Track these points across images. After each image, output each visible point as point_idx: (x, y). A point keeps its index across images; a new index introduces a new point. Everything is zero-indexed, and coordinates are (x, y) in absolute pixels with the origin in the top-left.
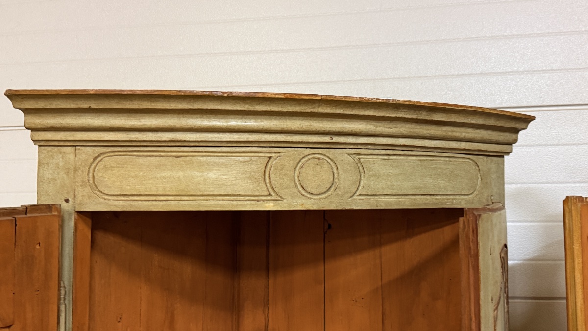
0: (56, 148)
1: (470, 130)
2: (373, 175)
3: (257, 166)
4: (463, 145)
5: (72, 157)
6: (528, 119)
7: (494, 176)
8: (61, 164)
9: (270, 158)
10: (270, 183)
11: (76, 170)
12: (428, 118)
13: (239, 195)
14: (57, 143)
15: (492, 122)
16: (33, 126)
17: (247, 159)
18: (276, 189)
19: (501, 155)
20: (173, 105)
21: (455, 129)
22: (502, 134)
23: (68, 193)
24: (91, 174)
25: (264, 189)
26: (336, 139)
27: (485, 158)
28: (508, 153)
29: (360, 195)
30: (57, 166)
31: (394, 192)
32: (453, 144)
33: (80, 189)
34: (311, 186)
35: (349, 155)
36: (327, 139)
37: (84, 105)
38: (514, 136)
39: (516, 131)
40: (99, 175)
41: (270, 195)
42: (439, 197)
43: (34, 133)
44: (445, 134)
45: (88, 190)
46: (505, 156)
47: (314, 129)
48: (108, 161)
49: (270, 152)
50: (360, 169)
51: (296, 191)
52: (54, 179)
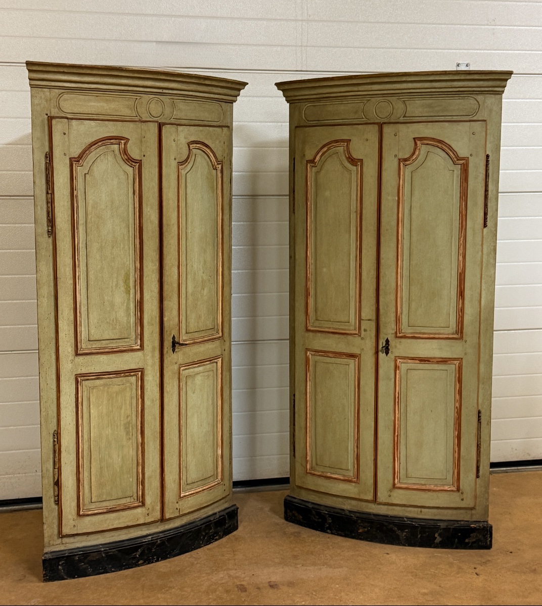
0: (40, 89)
1: (219, 89)
2: (179, 109)
3: (131, 103)
4: (216, 96)
5: (48, 94)
6: (245, 84)
7: (229, 113)
8: (43, 97)
9: (137, 99)
10: (137, 111)
11: (50, 100)
12: (203, 83)
13: (124, 116)
14: (41, 87)
15: (229, 85)
16: (33, 78)
17: (127, 99)
18: (139, 114)
19: (232, 102)
20: (101, 72)
21: (213, 88)
22: (233, 91)
23: (47, 111)
24: (57, 103)
25: (134, 113)
26: (165, 91)
27: (225, 103)
28: (235, 101)
29: (174, 119)
30: (41, 97)
31: (187, 118)
32: (212, 96)
33: (53, 109)
34: (153, 113)
35: (169, 99)
36: (160, 91)
37: (61, 70)
38: (238, 92)
39: (239, 90)
40: (62, 104)
41: (137, 116)
42: (205, 122)
43: (31, 81)
44: (209, 90)
45: (57, 110)
46: (234, 103)
47: (156, 86)
48: (66, 96)
49: (137, 96)
50: (173, 105)
51: (147, 115)
52: (40, 104)
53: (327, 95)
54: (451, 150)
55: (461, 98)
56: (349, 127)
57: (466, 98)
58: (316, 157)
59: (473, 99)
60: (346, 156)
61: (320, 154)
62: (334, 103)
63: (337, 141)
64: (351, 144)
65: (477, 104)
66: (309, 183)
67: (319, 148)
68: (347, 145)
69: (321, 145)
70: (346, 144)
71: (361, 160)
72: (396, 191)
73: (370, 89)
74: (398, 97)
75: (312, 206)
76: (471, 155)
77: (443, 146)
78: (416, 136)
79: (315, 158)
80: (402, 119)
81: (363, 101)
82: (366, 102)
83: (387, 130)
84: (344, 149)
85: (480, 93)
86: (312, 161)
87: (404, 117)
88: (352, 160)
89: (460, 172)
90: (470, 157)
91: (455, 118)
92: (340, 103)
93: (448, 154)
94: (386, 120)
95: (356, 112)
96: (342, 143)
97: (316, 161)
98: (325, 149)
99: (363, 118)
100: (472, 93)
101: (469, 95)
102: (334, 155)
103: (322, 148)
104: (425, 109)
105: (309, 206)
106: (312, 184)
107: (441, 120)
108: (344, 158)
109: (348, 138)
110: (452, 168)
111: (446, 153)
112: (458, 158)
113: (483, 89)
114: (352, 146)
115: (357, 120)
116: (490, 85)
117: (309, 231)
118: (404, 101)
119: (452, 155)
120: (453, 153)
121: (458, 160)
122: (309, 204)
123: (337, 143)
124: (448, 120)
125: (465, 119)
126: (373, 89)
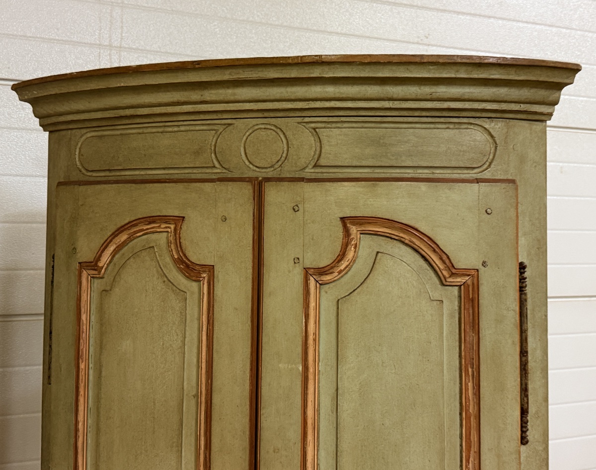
53: (128, 112)
54: (434, 251)
55: (451, 126)
56: (180, 186)
57: (465, 126)
58: (100, 256)
59: (479, 129)
60: (172, 256)
61: (112, 248)
62: (145, 131)
63: (151, 220)
64: (184, 227)
65: (491, 140)
66: (84, 317)
67: (110, 233)
68: (175, 229)
69: (112, 228)
70: (172, 226)
71: (211, 269)
72: (299, 350)
73: (232, 98)
74: (300, 120)
75: (91, 372)
76: (484, 264)
77: (414, 240)
78: (348, 213)
79: (98, 259)
80: (310, 172)
81: (216, 128)
82: (221, 129)
83: (275, 196)
84: (167, 238)
85: (498, 115)
86: (93, 265)
87: (315, 166)
88: (187, 266)
89: (456, 303)
90: (482, 270)
91: (439, 174)
92: (160, 130)
93: (426, 260)
94: (270, 173)
95: (197, 153)
96: (163, 226)
97: (100, 264)
98: (124, 237)
99: (214, 167)
100: (478, 115)
101: (472, 121)
102: (144, 253)
103: (115, 234)
104: (367, 151)
105: (82, 374)
106: (93, 318)
107: (406, 176)
108: (168, 260)
109: (177, 214)
110: (436, 295)
111: (423, 257)
112: (454, 271)
113: (504, 106)
114: (189, 232)
115: (200, 170)
116: (523, 99)
117: (80, 434)
118: (314, 129)
119: (438, 262)
120: (441, 259)
121: (452, 275)
122: (82, 366)
123: (150, 223)
124: (424, 176)
125: (463, 176)
126: (238, 98)
